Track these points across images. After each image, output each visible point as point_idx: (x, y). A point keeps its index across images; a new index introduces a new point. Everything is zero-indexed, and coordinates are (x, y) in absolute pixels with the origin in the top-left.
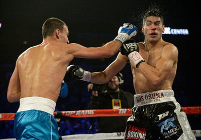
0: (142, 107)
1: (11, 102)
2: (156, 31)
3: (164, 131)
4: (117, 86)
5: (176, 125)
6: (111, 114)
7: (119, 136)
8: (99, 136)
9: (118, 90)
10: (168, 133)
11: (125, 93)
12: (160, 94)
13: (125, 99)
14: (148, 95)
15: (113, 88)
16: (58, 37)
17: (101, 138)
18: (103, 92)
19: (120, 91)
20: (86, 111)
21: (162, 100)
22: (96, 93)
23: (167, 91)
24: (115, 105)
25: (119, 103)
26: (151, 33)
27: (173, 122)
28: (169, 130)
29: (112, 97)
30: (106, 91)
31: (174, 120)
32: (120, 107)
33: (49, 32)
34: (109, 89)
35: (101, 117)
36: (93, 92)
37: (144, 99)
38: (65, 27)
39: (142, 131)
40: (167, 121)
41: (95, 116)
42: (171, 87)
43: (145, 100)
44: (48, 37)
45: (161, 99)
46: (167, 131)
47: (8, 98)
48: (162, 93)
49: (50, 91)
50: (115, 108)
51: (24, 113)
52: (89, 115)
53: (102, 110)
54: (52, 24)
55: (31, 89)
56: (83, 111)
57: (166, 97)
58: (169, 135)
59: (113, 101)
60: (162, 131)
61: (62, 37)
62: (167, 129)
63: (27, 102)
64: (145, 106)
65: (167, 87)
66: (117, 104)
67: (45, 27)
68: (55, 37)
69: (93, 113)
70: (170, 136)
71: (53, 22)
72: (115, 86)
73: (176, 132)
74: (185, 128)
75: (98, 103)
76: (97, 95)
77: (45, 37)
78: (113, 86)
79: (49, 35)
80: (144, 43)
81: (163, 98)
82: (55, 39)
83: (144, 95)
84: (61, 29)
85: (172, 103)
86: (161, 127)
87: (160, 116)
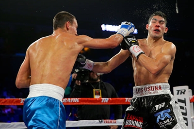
0: (141, 98)
1: (20, 87)
2: (160, 28)
3: (160, 121)
4: (98, 76)
5: (171, 116)
6: (95, 102)
7: (101, 123)
8: (83, 122)
9: (99, 80)
10: (163, 122)
11: (104, 83)
12: (158, 87)
13: (105, 89)
14: (147, 87)
15: (94, 78)
16: (68, 29)
17: (85, 124)
18: (85, 81)
19: (100, 81)
20: (72, 99)
21: (160, 92)
22: (79, 83)
23: (164, 84)
24: (95, 94)
25: (99, 93)
26: (155, 29)
27: (169, 113)
28: (165, 120)
29: (93, 86)
30: (87, 81)
31: (170, 111)
32: (101, 96)
33: (60, 24)
34: (91, 79)
35: (82, 105)
36: (76, 81)
37: (144, 90)
38: (75, 20)
39: (139, 120)
40: (163, 112)
41: (79, 104)
42: (167, 81)
43: (144, 92)
44: (59, 29)
45: (158, 91)
46: (163, 121)
47: (16, 85)
48: (160, 86)
49: (60, 78)
50: (96, 97)
51: (34, 99)
52: (75, 103)
53: (86, 99)
54: (63, 17)
55: (42, 76)
56: (69, 99)
57: (163, 90)
58: (164, 124)
59: (94, 90)
60: (158, 121)
61: (72, 29)
62: (163, 119)
63: (36, 88)
64: (144, 97)
65: (164, 80)
66: (98, 94)
67: (56, 20)
68: (65, 28)
69: (78, 101)
70: (165, 126)
71: (64, 15)
72: (96, 77)
73: (171, 122)
74: (179, 119)
75: (80, 92)
76: (80, 84)
77: (56, 29)
78: (94, 76)
79: (60, 27)
80: (147, 39)
81: (160, 91)
82: (65, 31)
83: (143, 87)
84: (72, 22)
85: (168, 95)
86: (157, 117)
87: (157, 106)
